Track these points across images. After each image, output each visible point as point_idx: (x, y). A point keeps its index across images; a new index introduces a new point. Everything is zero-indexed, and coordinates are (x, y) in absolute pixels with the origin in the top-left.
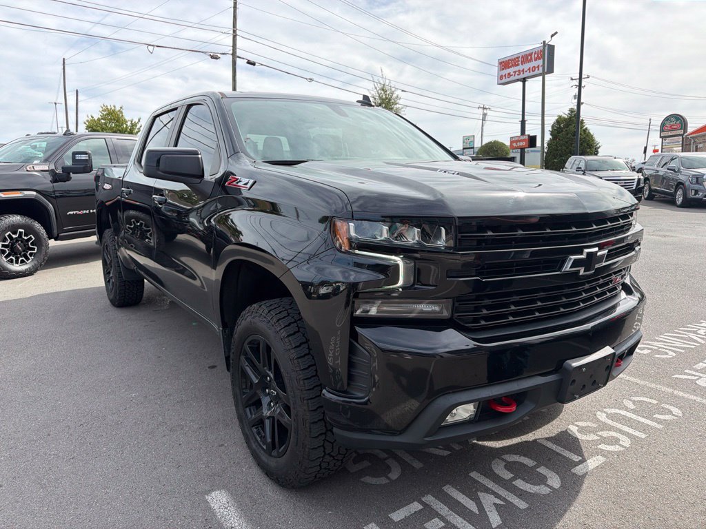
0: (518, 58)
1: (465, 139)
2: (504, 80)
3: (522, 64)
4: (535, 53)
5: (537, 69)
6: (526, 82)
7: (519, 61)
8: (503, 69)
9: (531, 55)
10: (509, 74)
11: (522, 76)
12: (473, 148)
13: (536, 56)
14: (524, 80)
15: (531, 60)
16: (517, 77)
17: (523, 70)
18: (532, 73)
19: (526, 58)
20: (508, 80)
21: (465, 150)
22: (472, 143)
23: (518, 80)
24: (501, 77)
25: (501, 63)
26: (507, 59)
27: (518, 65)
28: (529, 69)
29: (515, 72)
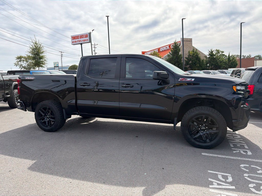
0: (79, 36)
1: (55, 63)
2: (74, 43)
3: (80, 38)
4: (85, 35)
5: (86, 41)
6: (82, 45)
7: (79, 37)
8: (73, 39)
9: (83, 35)
10: (76, 41)
11: (80, 42)
12: (58, 67)
13: (85, 36)
14: (81, 44)
15: (83, 37)
16: (79, 43)
17: (81, 41)
18: (84, 42)
19: (82, 36)
20: (75, 43)
21: (55, 67)
22: (58, 65)
23: (79, 44)
24: (73, 42)
25: (72, 37)
26: (74, 36)
27: (79, 39)
28: (83, 40)
29: (78, 41)
